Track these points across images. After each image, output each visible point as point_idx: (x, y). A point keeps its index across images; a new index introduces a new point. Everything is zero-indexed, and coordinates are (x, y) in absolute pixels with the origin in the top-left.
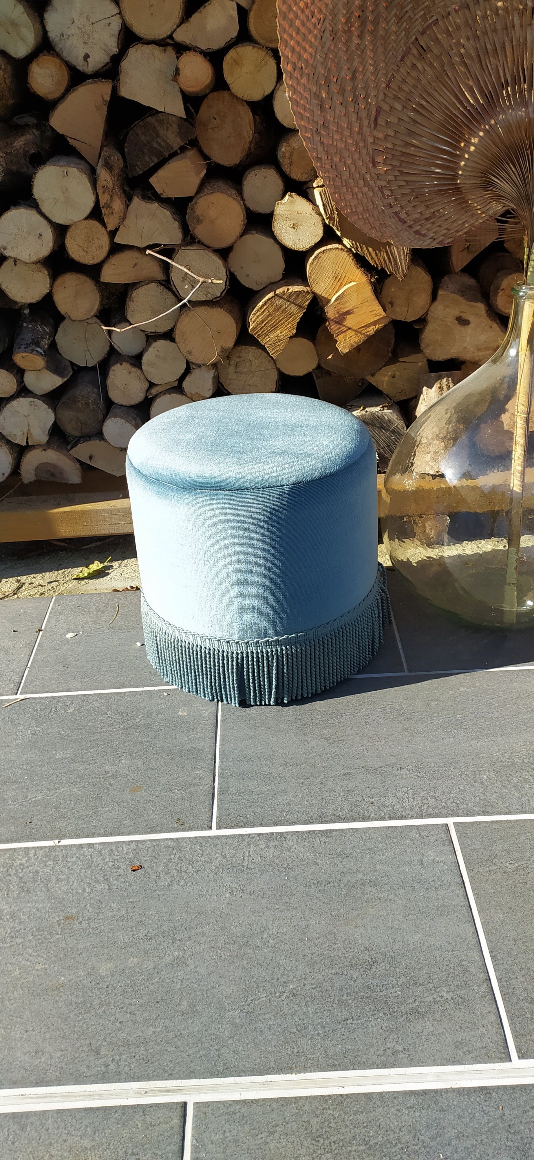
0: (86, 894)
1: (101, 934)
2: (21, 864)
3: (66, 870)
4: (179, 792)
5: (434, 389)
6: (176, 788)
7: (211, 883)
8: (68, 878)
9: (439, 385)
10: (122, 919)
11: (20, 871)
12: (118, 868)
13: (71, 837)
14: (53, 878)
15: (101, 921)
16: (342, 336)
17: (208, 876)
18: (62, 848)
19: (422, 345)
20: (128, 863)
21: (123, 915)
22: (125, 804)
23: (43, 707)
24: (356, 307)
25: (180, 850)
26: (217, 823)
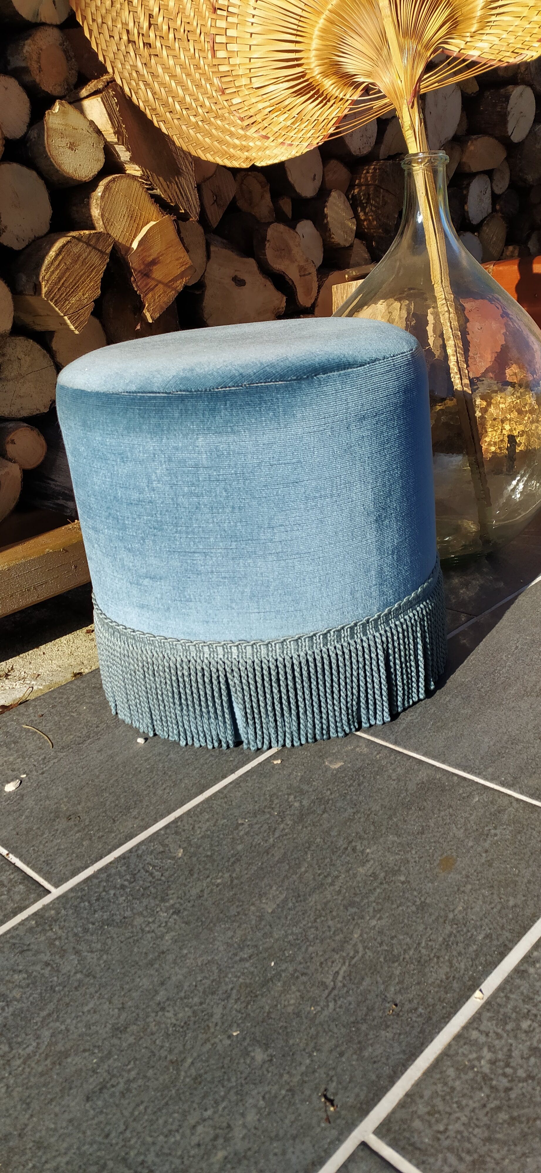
2: (492, 1063)
4: (499, 830)
6: (487, 828)
13: (487, 972)
16: (150, 295)
18: (502, 994)
22: (469, 887)
23: (128, 877)
24: (161, 254)
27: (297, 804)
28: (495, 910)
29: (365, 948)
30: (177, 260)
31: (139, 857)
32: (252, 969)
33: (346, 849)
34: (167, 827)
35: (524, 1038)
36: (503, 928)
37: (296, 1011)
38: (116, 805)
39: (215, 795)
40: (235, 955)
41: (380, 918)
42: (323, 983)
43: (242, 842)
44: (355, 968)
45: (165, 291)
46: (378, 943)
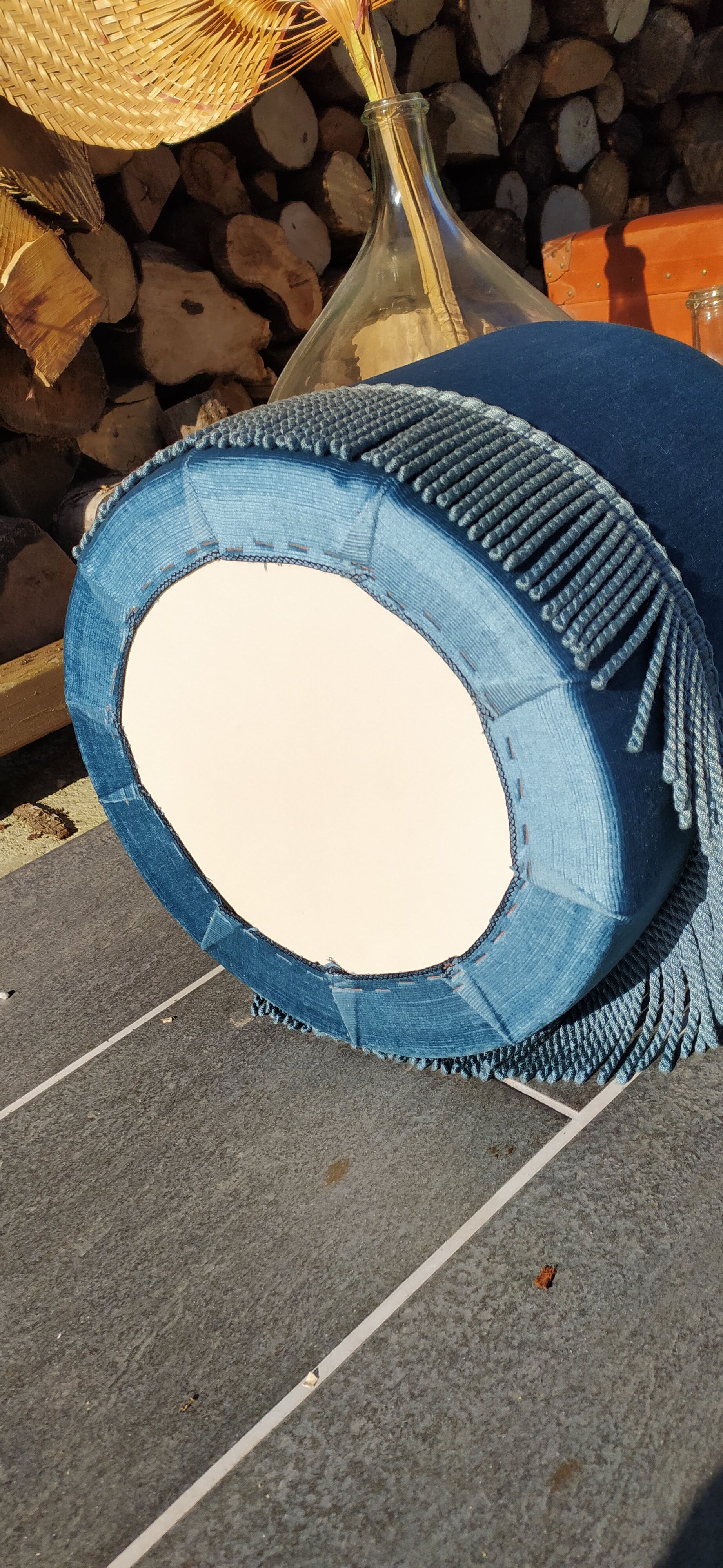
0: (527, 1406)
1: (673, 1436)
2: (293, 1486)
3: (417, 1406)
4: (423, 1117)
5: (198, 422)
6: (408, 1114)
7: (708, 1184)
8: (443, 1414)
9: (204, 415)
10: (663, 1375)
11: (311, 1498)
12: (512, 1308)
13: (333, 1343)
14: (411, 1443)
15: (632, 1417)
16: (39, 348)
17: (686, 1181)
18: (342, 1377)
19: (148, 363)
20: (515, 1284)
21: (656, 1368)
22: (354, 1207)
24: (48, 287)
25: (571, 1186)
26: (563, 1103)
27: (172, 1086)
28: (376, 1243)
29: (186, 1308)
30: (75, 291)
32: (31, 1344)
33: (212, 1153)
35: (348, 1447)
36: (377, 1271)
37: (65, 1408)
39: (72, 1075)
40: (16, 1323)
41: (222, 1261)
42: (114, 1365)
43: (82, 1148)
44: (162, 1340)
45: (62, 341)
46: (205, 1300)
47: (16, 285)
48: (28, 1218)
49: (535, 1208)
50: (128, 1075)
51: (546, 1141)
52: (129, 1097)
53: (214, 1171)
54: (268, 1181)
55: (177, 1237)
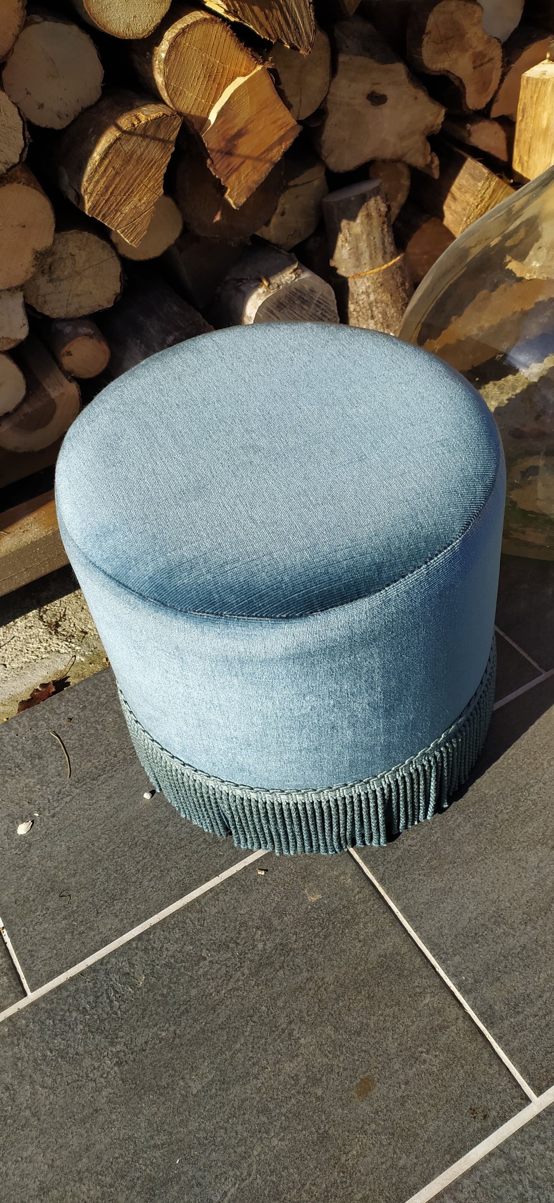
4: (430, 1056)
5: (358, 220)
6: (420, 1049)
9: (365, 213)
16: (233, 178)
19: (324, 153)
22: (373, 1127)
23: (91, 999)
24: (250, 121)
25: (520, 1168)
26: (529, 1084)
27: (260, 946)
28: (384, 1166)
29: (258, 1171)
30: (274, 122)
31: (107, 973)
32: (160, 1161)
34: (139, 937)
36: (381, 1193)
38: (104, 890)
39: (192, 904)
40: (152, 1137)
41: (282, 1139)
43: (198, 986)
44: (241, 1194)
45: (254, 168)
46: (270, 1170)
47: (222, 123)
48: (160, 1042)
49: (492, 1178)
50: (231, 921)
51: (511, 1117)
52: (230, 945)
53: (284, 1050)
54: (319, 1076)
55: (255, 1104)
